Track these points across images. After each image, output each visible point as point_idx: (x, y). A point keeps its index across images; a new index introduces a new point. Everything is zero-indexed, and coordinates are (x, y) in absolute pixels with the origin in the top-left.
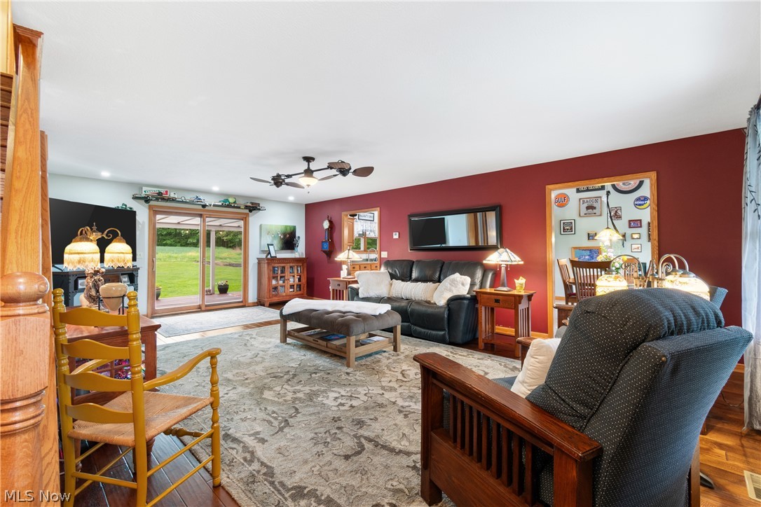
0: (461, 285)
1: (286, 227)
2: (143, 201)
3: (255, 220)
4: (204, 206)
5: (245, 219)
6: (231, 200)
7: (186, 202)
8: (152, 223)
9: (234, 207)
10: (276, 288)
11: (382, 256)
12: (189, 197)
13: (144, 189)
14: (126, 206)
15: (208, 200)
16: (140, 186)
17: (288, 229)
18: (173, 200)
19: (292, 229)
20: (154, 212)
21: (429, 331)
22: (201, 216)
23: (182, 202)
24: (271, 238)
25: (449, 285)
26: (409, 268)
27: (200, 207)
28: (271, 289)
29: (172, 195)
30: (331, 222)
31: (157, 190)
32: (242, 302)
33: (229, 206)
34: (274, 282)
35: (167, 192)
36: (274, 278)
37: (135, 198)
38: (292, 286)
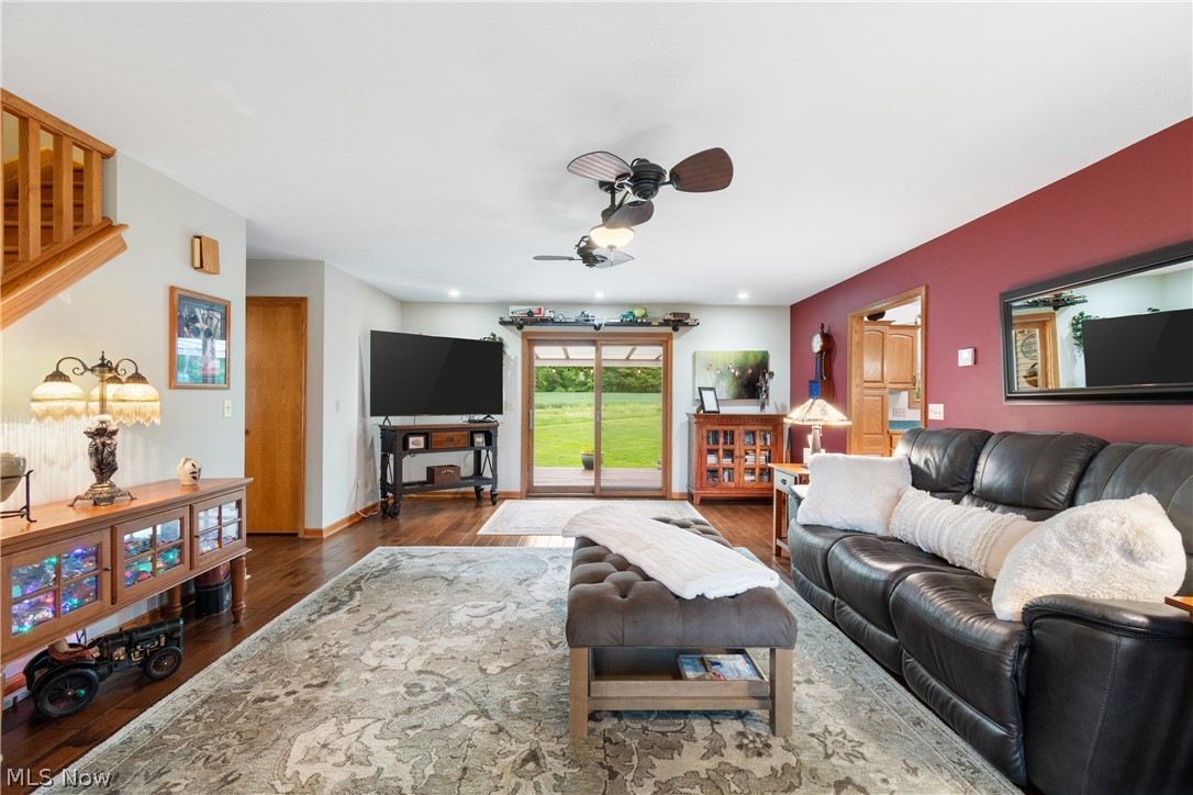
0: (1116, 556)
1: (746, 354)
2: (515, 328)
3: (683, 344)
4: (597, 328)
5: (666, 343)
6: (638, 313)
7: (566, 323)
8: (528, 358)
9: (642, 324)
10: (714, 472)
11: (931, 416)
12: (572, 315)
13: (512, 308)
14: (494, 335)
15: (601, 317)
16: (504, 304)
17: (751, 358)
18: (552, 321)
19: (760, 357)
20: (530, 342)
21: (955, 700)
22: (593, 343)
23: (560, 323)
24: (714, 376)
25: (1055, 544)
26: (972, 456)
27: (592, 329)
28: (705, 472)
29: (548, 314)
30: (827, 338)
31: (527, 308)
32: (661, 490)
33: (634, 323)
34: (711, 460)
35: (540, 309)
36: (711, 452)
37: (503, 323)
38: (752, 471)
